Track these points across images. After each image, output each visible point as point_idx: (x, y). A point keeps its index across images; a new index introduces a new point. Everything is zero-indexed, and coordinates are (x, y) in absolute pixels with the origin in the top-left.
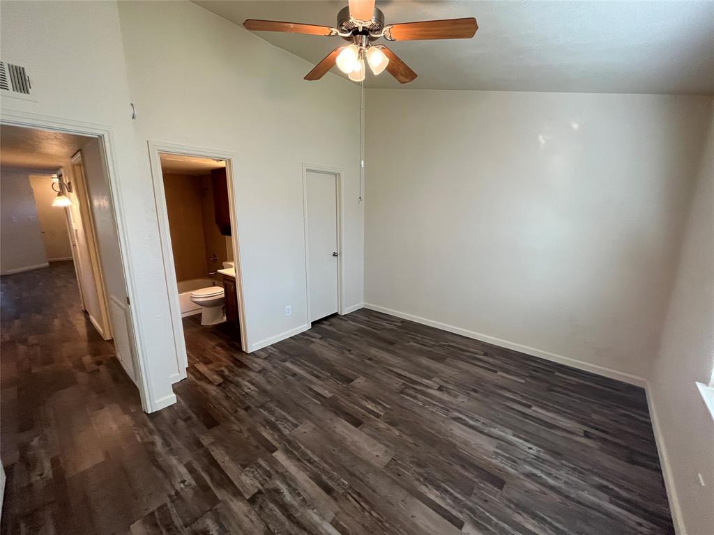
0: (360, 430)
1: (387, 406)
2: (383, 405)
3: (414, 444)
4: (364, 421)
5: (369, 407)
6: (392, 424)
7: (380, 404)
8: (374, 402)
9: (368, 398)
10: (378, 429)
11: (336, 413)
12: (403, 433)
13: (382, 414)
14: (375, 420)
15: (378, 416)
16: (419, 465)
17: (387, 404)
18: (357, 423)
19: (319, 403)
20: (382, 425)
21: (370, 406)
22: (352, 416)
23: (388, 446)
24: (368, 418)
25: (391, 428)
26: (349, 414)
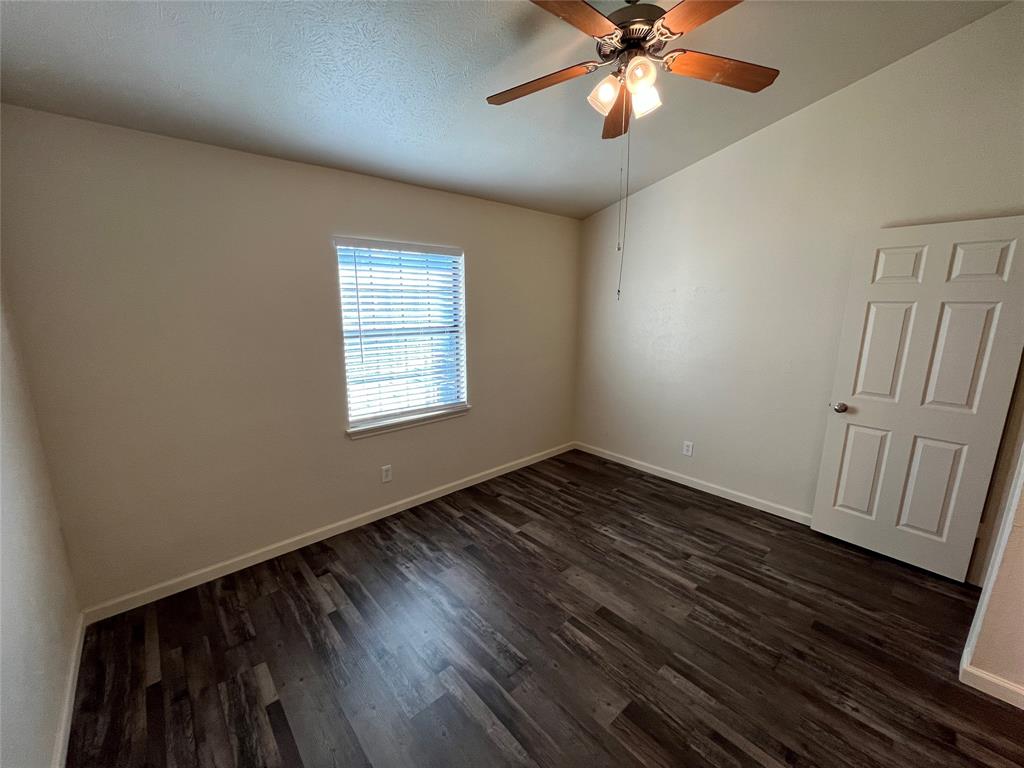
0: (597, 604)
1: (555, 636)
2: (563, 639)
3: (533, 582)
4: (594, 615)
5: (587, 638)
6: (555, 607)
7: (568, 643)
8: (576, 647)
9: (589, 657)
10: (575, 602)
11: (640, 632)
12: (541, 595)
13: (566, 623)
14: (579, 615)
15: (573, 621)
16: (535, 565)
17: (555, 641)
18: (604, 613)
19: (676, 654)
20: (568, 607)
21: (585, 639)
22: (612, 624)
23: (564, 582)
24: (587, 619)
25: (557, 603)
26: (616, 626)
